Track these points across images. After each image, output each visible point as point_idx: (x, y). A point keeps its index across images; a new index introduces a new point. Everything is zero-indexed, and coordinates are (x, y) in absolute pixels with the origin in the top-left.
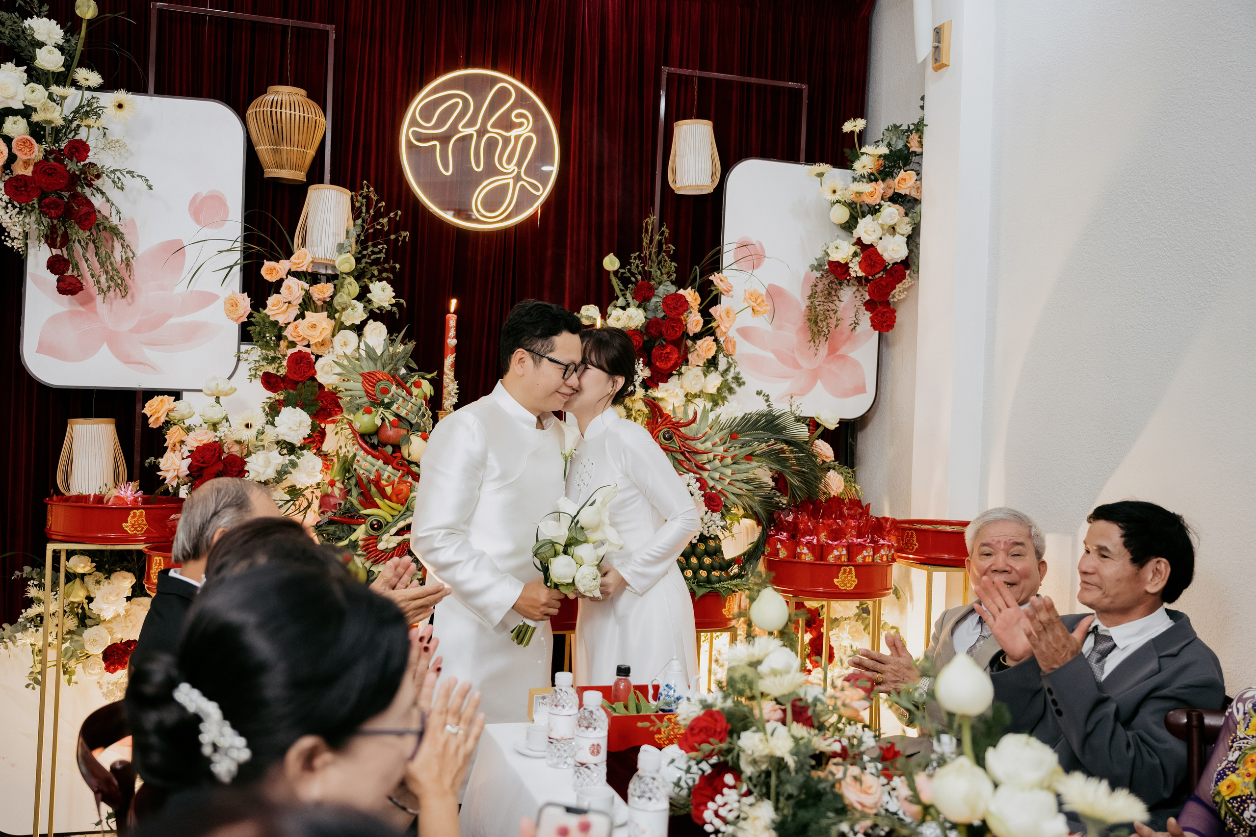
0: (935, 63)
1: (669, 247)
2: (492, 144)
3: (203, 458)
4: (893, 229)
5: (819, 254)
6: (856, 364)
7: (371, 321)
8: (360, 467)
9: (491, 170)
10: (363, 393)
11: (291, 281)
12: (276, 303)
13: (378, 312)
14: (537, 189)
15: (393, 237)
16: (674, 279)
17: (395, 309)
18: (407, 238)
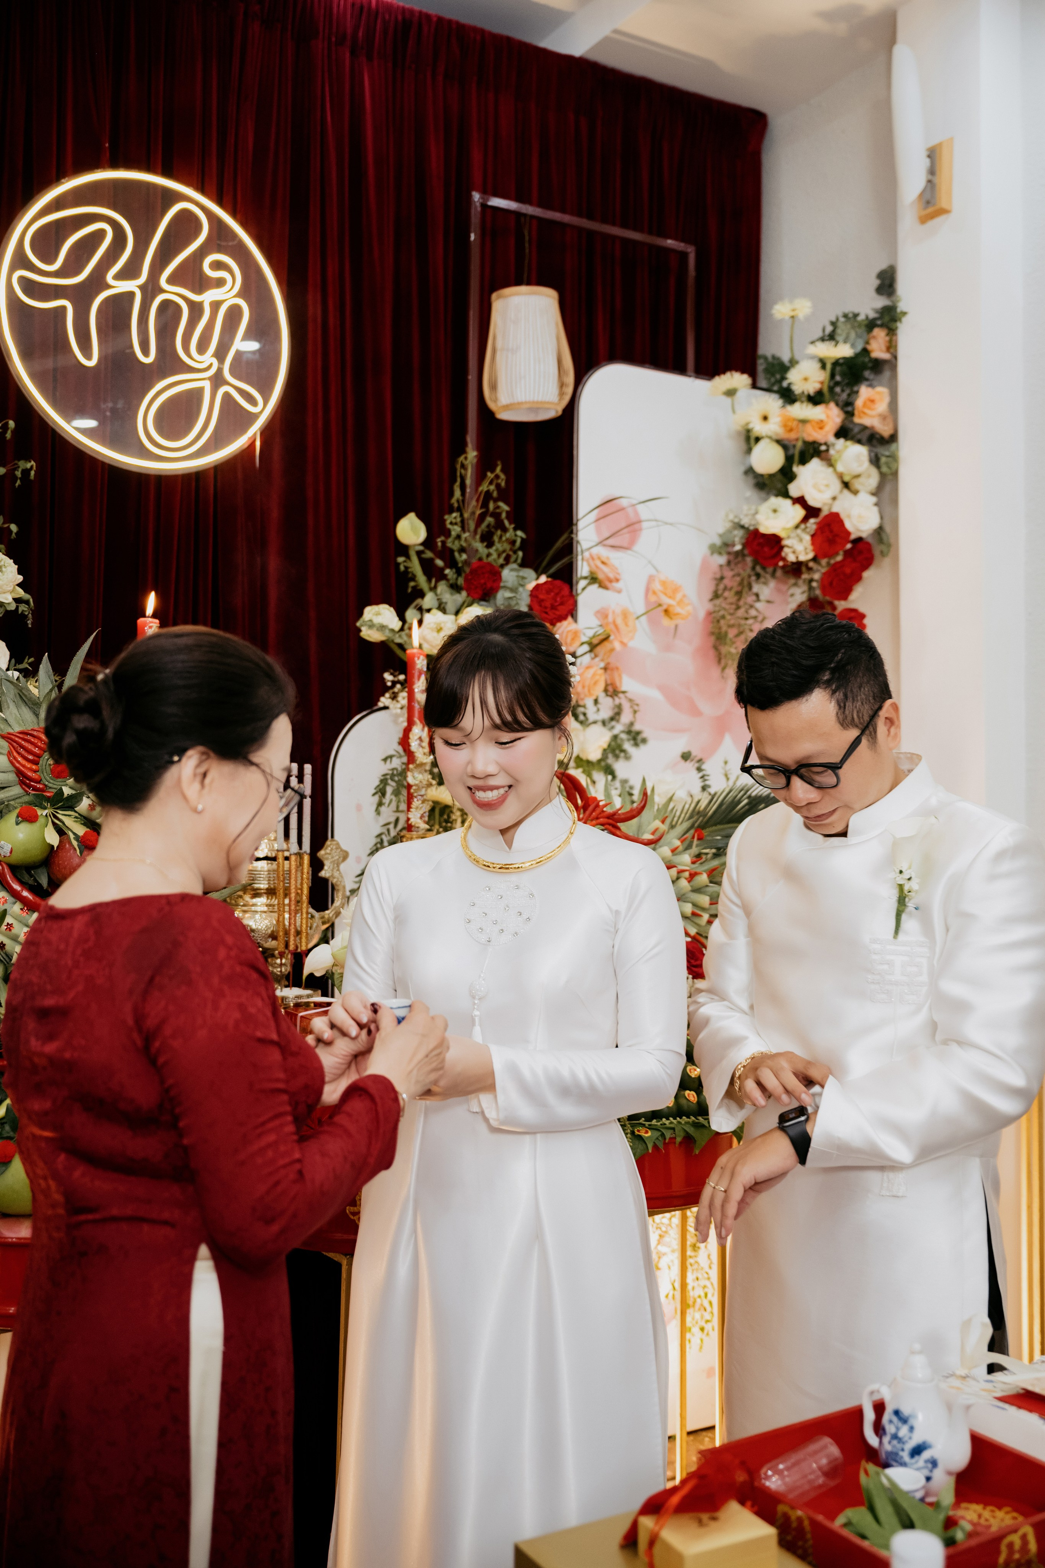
0: (925, 208)
1: (498, 507)
2: (169, 311)
5: (722, 527)
8: (15, 939)
9: (170, 362)
10: (12, 777)
14: (253, 402)
16: (519, 561)
17: (23, 608)
18: (33, 473)
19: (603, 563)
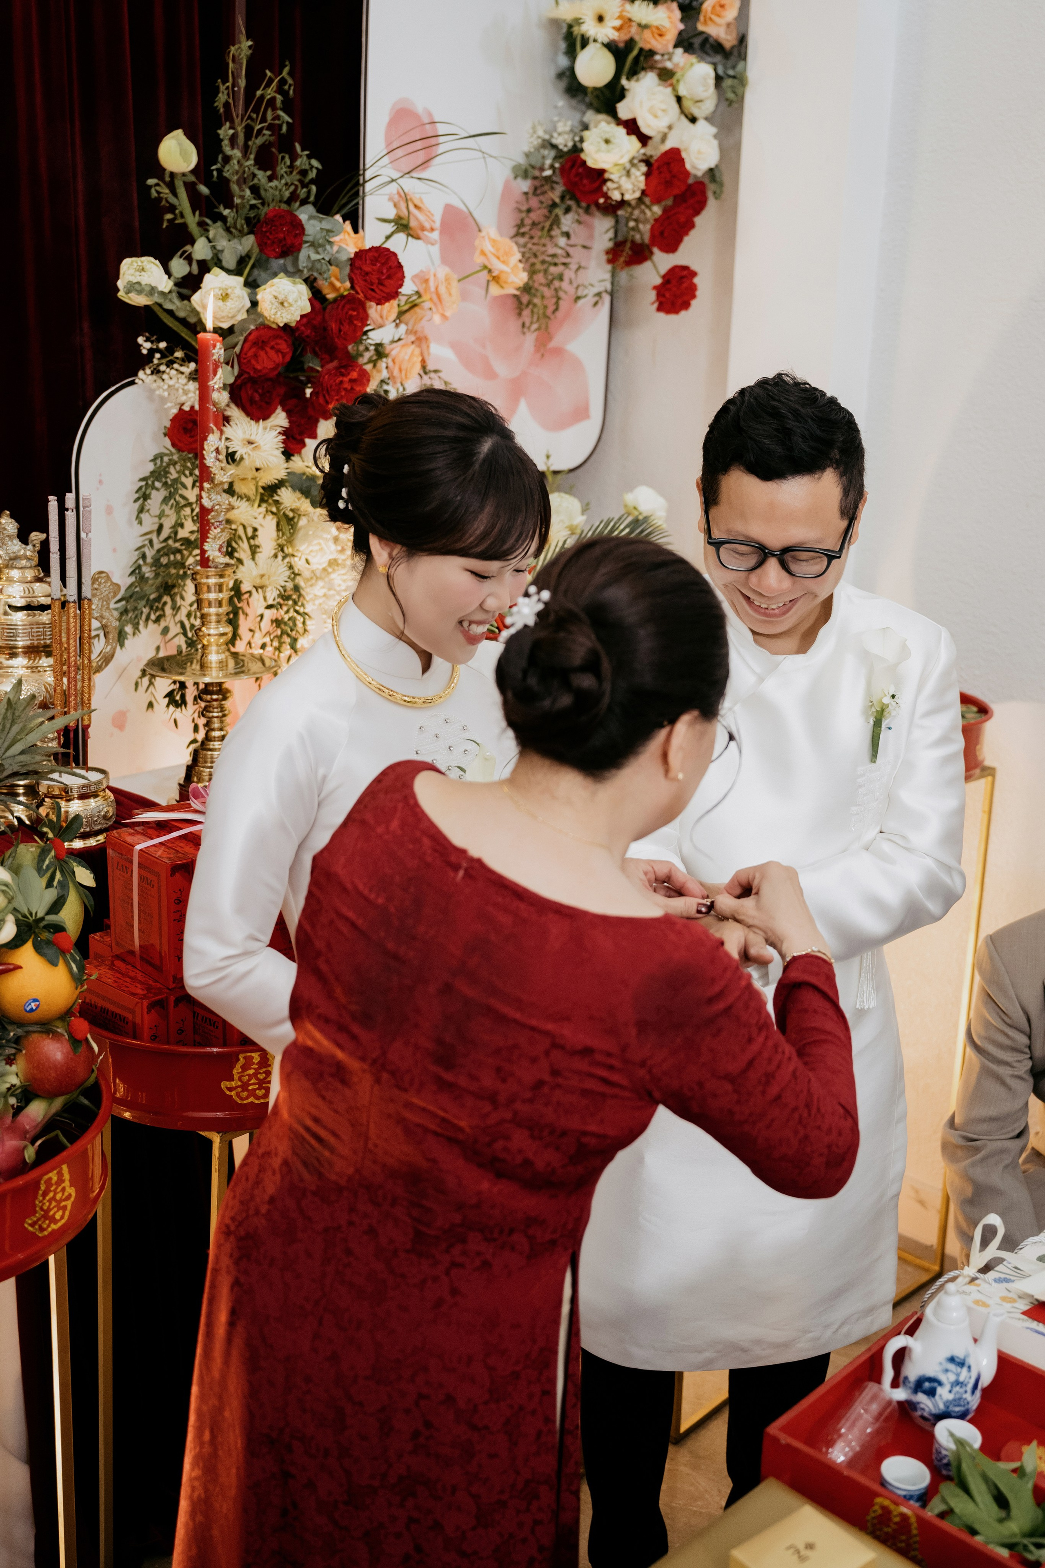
5: (528, 144)
6: (577, 365)
19: (416, 206)
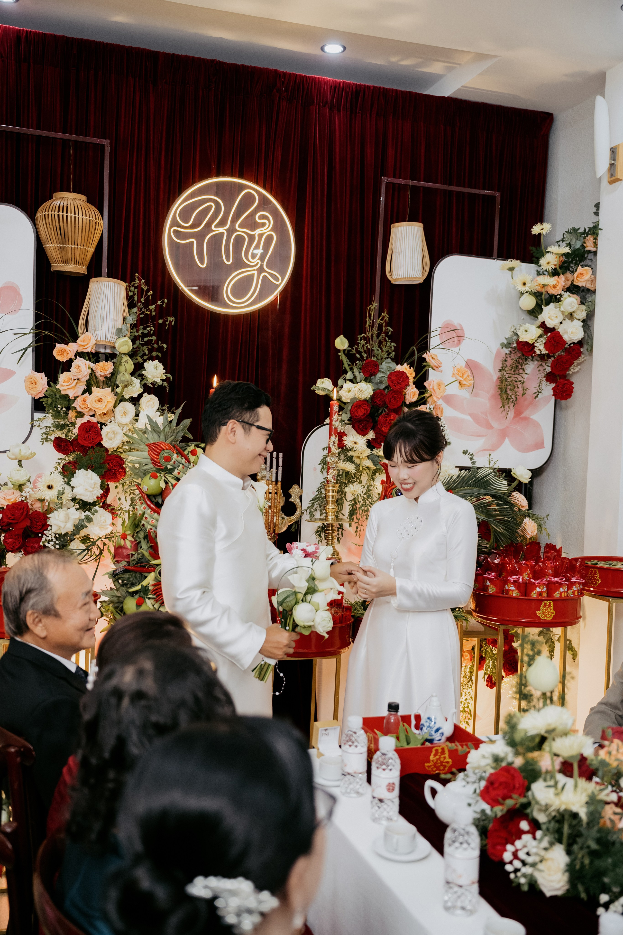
0: (611, 178)
1: (387, 329)
2: (239, 241)
3: (13, 515)
4: (571, 316)
5: (508, 334)
6: (536, 425)
7: (146, 394)
8: (148, 523)
9: (239, 264)
10: (149, 461)
11: (80, 362)
12: (66, 380)
13: (151, 386)
14: (277, 280)
15: (160, 321)
16: (393, 357)
17: (165, 384)
18: (173, 322)
19: (433, 358)
